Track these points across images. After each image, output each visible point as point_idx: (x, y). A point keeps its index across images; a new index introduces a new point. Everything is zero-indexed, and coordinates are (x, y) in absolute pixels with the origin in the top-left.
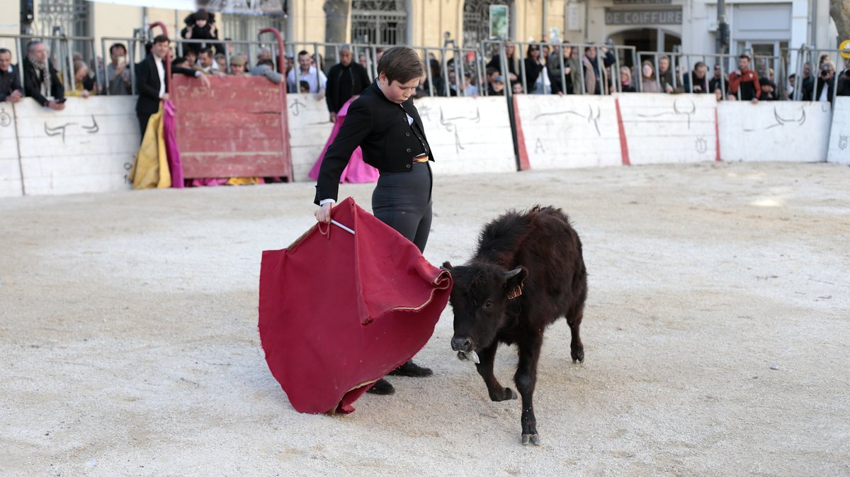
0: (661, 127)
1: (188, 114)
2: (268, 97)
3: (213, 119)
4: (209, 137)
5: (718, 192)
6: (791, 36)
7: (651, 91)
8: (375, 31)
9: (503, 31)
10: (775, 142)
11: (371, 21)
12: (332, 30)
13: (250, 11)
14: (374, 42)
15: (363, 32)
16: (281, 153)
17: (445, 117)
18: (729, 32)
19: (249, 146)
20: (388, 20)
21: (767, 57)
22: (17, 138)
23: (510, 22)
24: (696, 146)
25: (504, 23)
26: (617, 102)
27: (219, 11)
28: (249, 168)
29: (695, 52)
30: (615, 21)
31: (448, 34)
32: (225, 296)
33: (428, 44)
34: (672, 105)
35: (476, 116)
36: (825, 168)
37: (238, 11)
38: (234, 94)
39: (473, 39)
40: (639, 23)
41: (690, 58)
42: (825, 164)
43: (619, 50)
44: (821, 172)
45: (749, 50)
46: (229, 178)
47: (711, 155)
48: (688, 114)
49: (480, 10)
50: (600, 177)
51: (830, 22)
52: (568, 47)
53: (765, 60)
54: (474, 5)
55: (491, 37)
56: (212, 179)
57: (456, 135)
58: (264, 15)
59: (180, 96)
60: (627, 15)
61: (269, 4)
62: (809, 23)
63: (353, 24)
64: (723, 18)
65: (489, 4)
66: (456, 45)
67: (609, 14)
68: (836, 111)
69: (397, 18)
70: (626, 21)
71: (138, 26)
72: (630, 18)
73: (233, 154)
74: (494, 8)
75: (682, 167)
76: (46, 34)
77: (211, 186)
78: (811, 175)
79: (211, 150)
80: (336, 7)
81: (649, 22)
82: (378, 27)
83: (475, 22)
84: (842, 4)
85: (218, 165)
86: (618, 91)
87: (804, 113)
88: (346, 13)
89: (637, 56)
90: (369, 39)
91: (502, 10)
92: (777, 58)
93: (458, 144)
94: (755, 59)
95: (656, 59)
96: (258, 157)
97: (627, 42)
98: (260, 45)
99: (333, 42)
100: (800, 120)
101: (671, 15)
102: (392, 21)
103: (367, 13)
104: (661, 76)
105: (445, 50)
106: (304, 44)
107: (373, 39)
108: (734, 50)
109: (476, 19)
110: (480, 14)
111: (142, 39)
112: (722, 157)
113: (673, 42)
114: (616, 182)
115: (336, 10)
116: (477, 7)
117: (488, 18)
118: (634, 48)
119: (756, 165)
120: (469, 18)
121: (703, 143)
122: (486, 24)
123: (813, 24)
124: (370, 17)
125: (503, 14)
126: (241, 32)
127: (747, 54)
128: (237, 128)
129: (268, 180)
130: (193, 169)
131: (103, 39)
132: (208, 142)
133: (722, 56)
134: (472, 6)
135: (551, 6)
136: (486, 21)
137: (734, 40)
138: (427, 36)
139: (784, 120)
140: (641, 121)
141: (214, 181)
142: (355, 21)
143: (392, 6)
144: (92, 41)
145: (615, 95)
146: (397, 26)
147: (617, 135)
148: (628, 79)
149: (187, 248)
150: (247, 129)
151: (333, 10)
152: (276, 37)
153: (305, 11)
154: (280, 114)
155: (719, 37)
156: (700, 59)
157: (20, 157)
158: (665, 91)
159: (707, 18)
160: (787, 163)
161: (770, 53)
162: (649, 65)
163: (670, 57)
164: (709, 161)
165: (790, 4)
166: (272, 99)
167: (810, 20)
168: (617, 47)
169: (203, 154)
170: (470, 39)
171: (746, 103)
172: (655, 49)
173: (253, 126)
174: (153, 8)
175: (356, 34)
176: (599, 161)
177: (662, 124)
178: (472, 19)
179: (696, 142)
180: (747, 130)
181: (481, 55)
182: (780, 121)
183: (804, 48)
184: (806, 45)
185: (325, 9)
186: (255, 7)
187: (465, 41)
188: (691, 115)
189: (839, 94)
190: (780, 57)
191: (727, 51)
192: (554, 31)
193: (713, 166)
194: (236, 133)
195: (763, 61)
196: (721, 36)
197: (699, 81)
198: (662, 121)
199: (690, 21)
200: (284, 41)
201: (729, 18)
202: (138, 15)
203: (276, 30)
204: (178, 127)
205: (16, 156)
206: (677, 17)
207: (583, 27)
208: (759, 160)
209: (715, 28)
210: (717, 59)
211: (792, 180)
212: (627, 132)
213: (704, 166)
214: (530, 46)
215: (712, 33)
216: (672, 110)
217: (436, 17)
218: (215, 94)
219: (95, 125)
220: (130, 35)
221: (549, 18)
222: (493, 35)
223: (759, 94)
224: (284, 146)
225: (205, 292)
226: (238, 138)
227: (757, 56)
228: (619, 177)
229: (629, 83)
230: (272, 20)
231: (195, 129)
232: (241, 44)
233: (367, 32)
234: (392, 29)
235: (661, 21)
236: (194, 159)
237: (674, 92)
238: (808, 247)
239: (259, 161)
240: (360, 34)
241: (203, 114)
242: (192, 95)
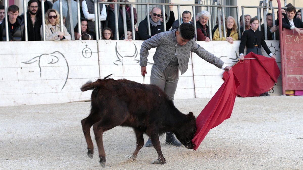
1: (292, 52)
22: (192, 64)
59: (287, 41)
76: (209, 3)
111: (264, 7)
131: (243, 7)
144: (237, 8)
157: (194, 75)
169: (301, 76)
204: (286, 59)
205: (192, 75)
219: (237, 57)
220: (258, 5)
231: (296, 61)
236: (296, 79)
241: (300, 52)
242: (295, 40)
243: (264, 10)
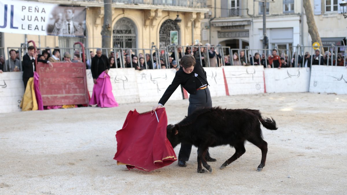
0: (241, 79)
1: (45, 79)
2: (78, 71)
3: (55, 81)
4: (53, 88)
5: (266, 106)
6: (293, 41)
7: (237, 65)
8: (123, 43)
9: (176, 41)
10: (288, 85)
11: (121, 38)
12: (105, 42)
13: (70, 35)
14: (123, 47)
15: (118, 43)
16: (84, 94)
17: (152, 78)
18: (268, 40)
19: (71, 92)
20: (128, 38)
21: (284, 50)
23: (179, 38)
24: (256, 87)
25: (176, 38)
26: (223, 70)
27: (57, 35)
28: (71, 101)
29: (255, 49)
30: (222, 37)
31: (153, 43)
32: (61, 155)
33: (145, 47)
34: (246, 70)
35: (165, 77)
36: (309, 94)
37: (65, 35)
38: (64, 70)
39: (164, 45)
40: (231, 37)
41: (252, 51)
42: (308, 93)
43: (224, 48)
44: (307, 96)
45: (276, 47)
46: (62, 105)
47: (262, 90)
48: (252, 74)
49: (166, 33)
50: (217, 101)
51: (308, 35)
52: (202, 48)
53: (283, 51)
54: (164, 31)
55: (171, 44)
56: (55, 106)
57: (157, 85)
58: (76, 36)
59: (41, 72)
60: (226, 34)
61: (78, 32)
62: (300, 36)
63: (114, 40)
64: (265, 34)
65: (170, 30)
66: (156, 48)
67: (219, 34)
68: (312, 71)
69: (132, 37)
70: (226, 36)
71: (23, 42)
72: (228, 35)
73: (64, 95)
74: (172, 32)
75: (250, 96)
77: (55, 109)
78: (303, 98)
79: (55, 94)
80: (106, 33)
81: (236, 36)
82: (124, 41)
83: (164, 38)
84: (313, 28)
85: (58, 100)
86: (223, 65)
87: (299, 72)
88: (110, 35)
89: (231, 51)
90: (120, 46)
91: (175, 33)
92: (288, 50)
93: (158, 89)
94: (279, 51)
95: (239, 52)
96: (75, 96)
97: (227, 45)
98: (74, 49)
99: (105, 47)
100: (298, 75)
101: (244, 33)
102: (130, 38)
103: (119, 35)
104: (241, 59)
105: (152, 50)
106: (93, 48)
107: (122, 46)
108: (270, 47)
109: (165, 37)
110: (166, 35)
111: (24, 48)
112: (267, 91)
113: (246, 44)
114: (224, 103)
115: (106, 34)
116: (165, 32)
117: (169, 36)
118: (229, 47)
119: (281, 94)
120: (161, 37)
121: (259, 86)
122: (169, 39)
123: (302, 36)
124: (120, 37)
125: (175, 34)
126: (67, 44)
127: (276, 49)
128: (65, 84)
129: (79, 106)
130: (47, 102)
131: (8, 48)
132: (53, 91)
133: (265, 50)
134: (163, 32)
135: (195, 31)
136: (168, 38)
137: (270, 43)
138: (144, 44)
139: (291, 75)
140: (233, 78)
141: (56, 107)
142: (114, 38)
143: (130, 32)
144: (3, 49)
145: (222, 67)
146: (132, 40)
147: (224, 83)
148: (227, 60)
149: (45, 135)
150: (70, 85)
151: (105, 34)
152: (81, 46)
153: (93, 35)
154: (83, 78)
155: (264, 42)
156: (257, 52)
158: (242, 65)
159: (259, 34)
160: (293, 93)
161: (285, 48)
162: (236, 54)
163: (244, 50)
164: (261, 93)
165: (292, 28)
166: (80, 72)
167: (301, 34)
168: (223, 47)
169: (51, 95)
170: (162, 45)
171: (276, 69)
172: (238, 48)
173: (72, 83)
174: (29, 35)
175: (115, 44)
176: (216, 94)
177: (242, 78)
178: (163, 37)
179: (256, 85)
180: (277, 80)
181: (167, 52)
182: (290, 76)
183: (299, 46)
184: (299, 45)
185: (102, 34)
186: (72, 33)
187: (160, 46)
188: (254, 74)
189: (313, 64)
190: (289, 50)
191: (268, 48)
192: (197, 41)
193: (263, 95)
194: (65, 86)
195: (282, 51)
196: (265, 41)
197: (256, 60)
198: (242, 77)
199: (252, 36)
200: (85, 48)
201: (268, 34)
202: (23, 38)
203: (81, 43)
204: (41, 84)
206: (247, 34)
207: (209, 39)
208: (282, 92)
209: (262, 38)
210: (264, 51)
211: (295, 100)
212: (228, 82)
213: (260, 95)
214: (187, 48)
215: (261, 40)
216: (246, 73)
217: (148, 36)
218: (56, 70)
219: (5, 84)
220: (19, 46)
221: (195, 36)
222: (172, 43)
223: (281, 65)
224: (86, 91)
225: (53, 154)
226: (66, 88)
227: (280, 50)
228: (225, 100)
229: (227, 62)
230: (80, 39)
231: (48, 85)
232: (67, 49)
233: (120, 43)
234: (130, 41)
235: (240, 36)
236: (48, 98)
237: (246, 65)
238: (302, 127)
239: (75, 98)
240: (117, 44)
241: (51, 79)
242: (46, 71)
243: (25, 50)
